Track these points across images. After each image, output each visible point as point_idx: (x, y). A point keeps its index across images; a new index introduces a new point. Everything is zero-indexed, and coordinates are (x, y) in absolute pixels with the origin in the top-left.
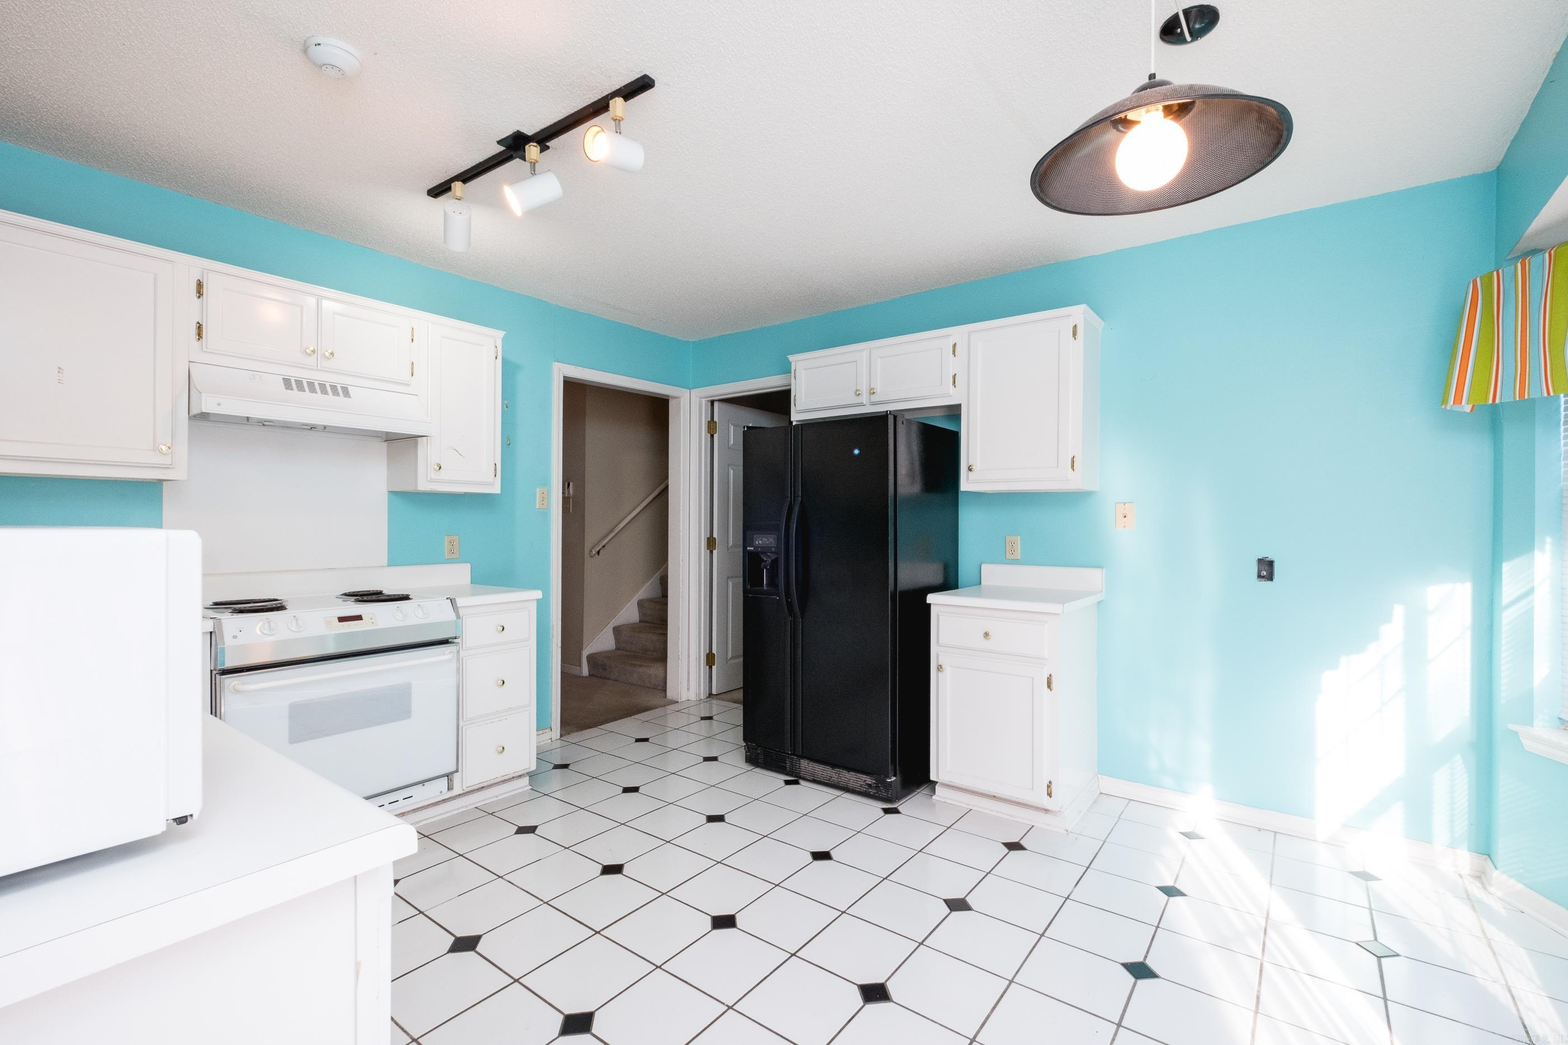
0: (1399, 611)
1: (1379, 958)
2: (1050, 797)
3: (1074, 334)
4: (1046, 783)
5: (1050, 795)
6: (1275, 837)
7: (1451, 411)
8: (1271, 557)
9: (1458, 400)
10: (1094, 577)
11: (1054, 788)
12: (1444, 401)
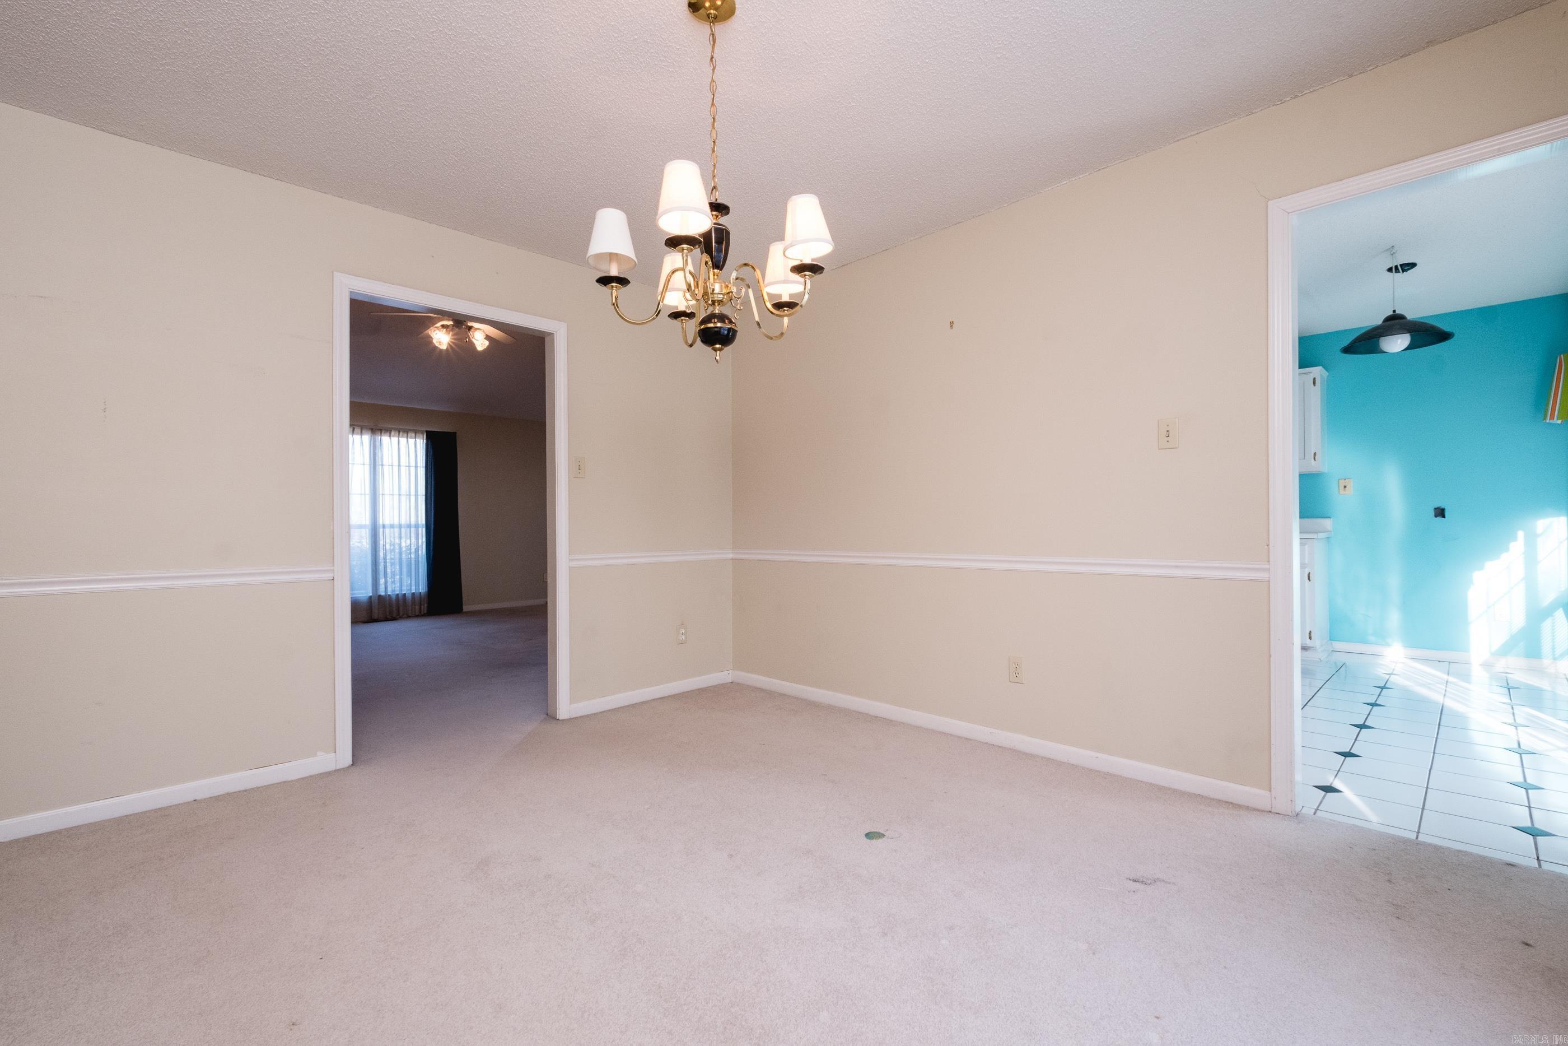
0: (1521, 534)
1: (1521, 754)
2: (1311, 639)
3: (1314, 383)
4: (1309, 632)
5: (1310, 638)
6: (1449, 665)
7: (1548, 423)
8: (1443, 507)
9: (1552, 418)
10: (1327, 523)
11: (1312, 635)
12: (1545, 419)
